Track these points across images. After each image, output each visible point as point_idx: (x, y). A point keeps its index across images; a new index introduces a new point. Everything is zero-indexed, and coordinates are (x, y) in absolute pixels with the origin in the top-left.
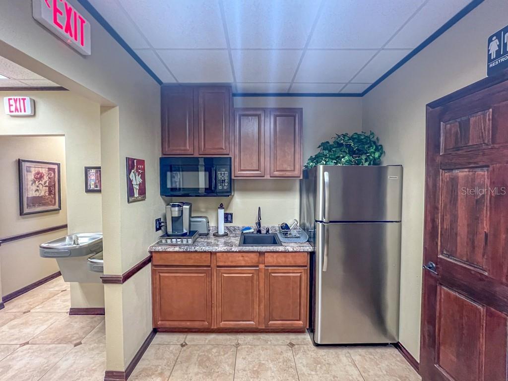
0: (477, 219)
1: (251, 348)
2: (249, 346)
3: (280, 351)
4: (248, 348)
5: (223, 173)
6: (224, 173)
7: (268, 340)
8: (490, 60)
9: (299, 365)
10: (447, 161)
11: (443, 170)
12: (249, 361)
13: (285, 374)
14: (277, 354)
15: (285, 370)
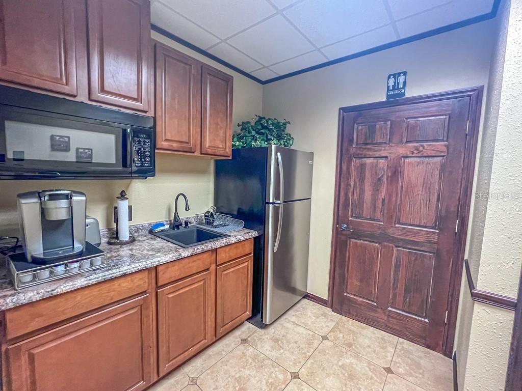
0: (378, 190)
1: (212, 372)
2: (208, 371)
3: (241, 354)
4: (208, 374)
5: (142, 140)
6: (144, 142)
7: (221, 352)
8: (388, 90)
9: (267, 353)
10: (358, 152)
11: (355, 158)
12: (224, 387)
13: (266, 370)
14: (241, 358)
15: (262, 367)
